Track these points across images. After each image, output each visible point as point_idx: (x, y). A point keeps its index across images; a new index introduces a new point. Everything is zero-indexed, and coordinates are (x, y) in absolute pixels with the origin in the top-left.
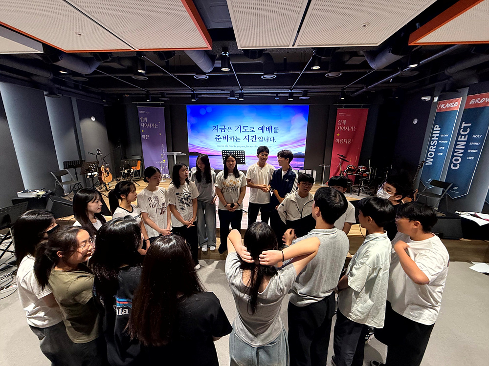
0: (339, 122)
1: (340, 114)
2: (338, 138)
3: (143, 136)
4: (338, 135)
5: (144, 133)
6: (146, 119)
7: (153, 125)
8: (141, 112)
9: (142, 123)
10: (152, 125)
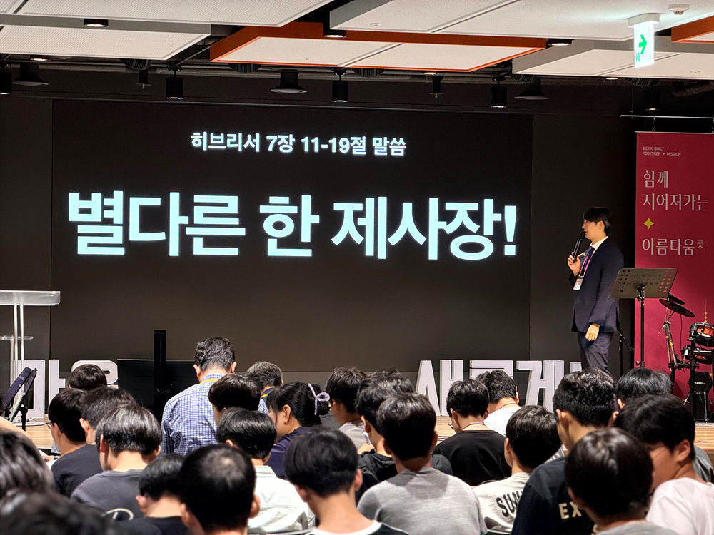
0: (647, 178)
1: (647, 151)
2: (650, 234)
4: (649, 223)
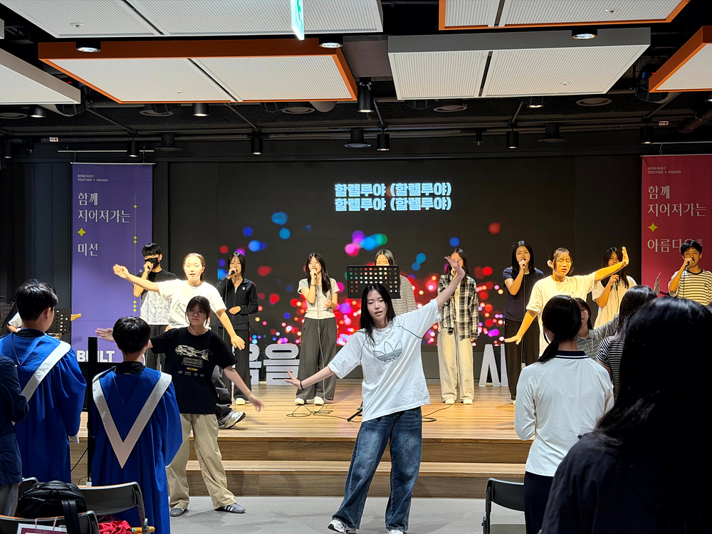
3: (82, 248)
5: (83, 240)
6: (95, 197)
7: (117, 214)
8: (80, 178)
9: (83, 208)
10: (111, 215)
